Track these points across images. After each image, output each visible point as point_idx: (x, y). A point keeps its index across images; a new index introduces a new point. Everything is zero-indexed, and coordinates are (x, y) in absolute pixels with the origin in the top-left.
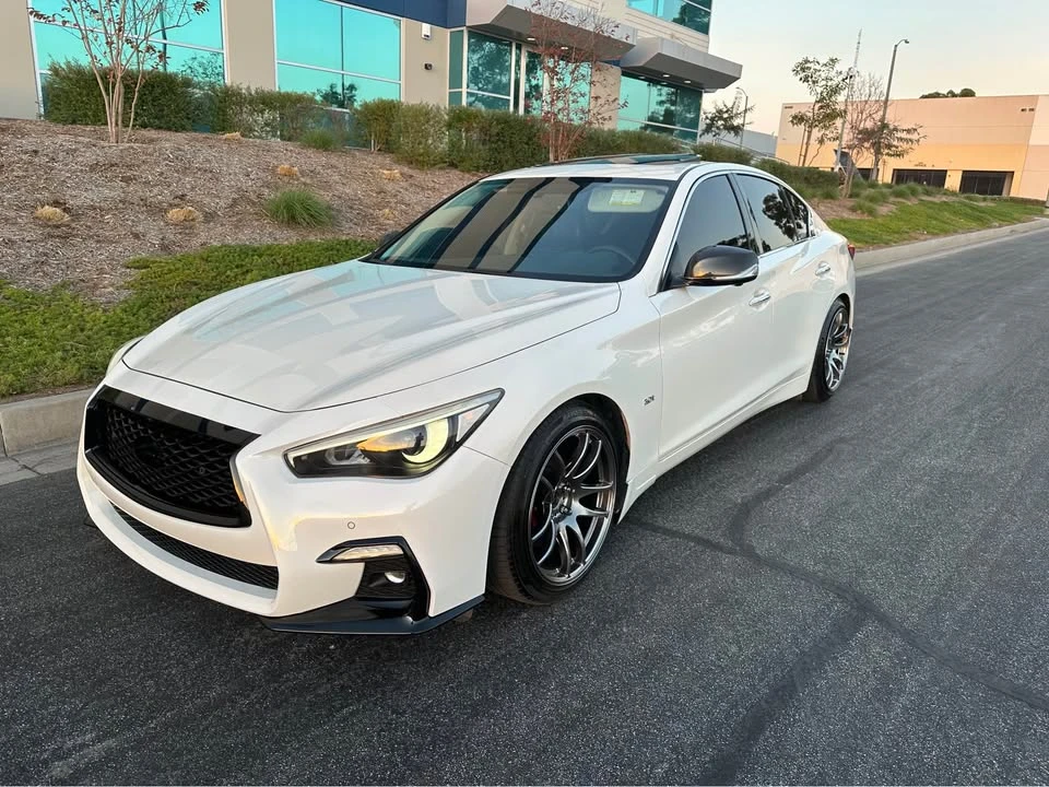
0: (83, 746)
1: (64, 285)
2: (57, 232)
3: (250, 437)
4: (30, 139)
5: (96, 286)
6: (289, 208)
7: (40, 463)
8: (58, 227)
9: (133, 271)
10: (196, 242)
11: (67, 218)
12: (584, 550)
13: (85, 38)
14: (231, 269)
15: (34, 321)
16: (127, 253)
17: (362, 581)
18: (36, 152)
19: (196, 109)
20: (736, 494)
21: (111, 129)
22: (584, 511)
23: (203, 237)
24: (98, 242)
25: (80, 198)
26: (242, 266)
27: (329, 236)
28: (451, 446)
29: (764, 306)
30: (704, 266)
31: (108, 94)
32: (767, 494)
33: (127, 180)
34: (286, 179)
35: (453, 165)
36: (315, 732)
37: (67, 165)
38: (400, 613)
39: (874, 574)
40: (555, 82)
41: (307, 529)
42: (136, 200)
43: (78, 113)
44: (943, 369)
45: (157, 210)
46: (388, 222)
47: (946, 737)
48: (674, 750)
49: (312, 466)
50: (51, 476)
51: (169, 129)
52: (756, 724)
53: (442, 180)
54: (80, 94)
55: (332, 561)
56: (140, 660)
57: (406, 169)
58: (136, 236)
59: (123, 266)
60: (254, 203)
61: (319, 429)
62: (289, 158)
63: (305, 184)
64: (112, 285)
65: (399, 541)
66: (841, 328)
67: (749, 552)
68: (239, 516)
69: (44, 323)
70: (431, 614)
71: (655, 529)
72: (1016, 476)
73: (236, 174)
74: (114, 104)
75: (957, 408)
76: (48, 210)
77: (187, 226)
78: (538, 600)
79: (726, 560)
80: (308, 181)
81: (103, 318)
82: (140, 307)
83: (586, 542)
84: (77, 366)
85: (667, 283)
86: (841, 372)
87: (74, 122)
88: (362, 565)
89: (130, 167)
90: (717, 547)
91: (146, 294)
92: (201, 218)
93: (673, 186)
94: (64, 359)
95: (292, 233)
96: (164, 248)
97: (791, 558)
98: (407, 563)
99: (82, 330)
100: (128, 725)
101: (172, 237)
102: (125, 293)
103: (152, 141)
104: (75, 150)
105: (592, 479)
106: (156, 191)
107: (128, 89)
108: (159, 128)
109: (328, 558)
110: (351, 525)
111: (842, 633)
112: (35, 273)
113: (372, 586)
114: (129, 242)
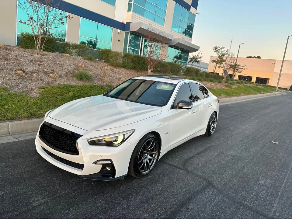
0: (39, 200)
1: (23, 92)
2: (22, 78)
3: (81, 136)
4: (15, 52)
5: (31, 93)
6: (81, 76)
7: (19, 137)
8: (22, 76)
9: (40, 89)
10: (57, 83)
11: (24, 74)
12: (149, 167)
13: (33, 28)
14: (66, 91)
15: (16, 101)
16: (39, 84)
17: (101, 169)
18: (17, 56)
19: (58, 47)
20: (186, 157)
21: (36, 51)
22: (150, 158)
23: (59, 81)
24: (32, 81)
25: (28, 69)
26: (68, 90)
27: (91, 84)
28: (123, 141)
29: (195, 113)
30: (181, 105)
31: (37, 43)
32: (192, 157)
33: (39, 65)
34: (80, 68)
35: (123, 67)
36: (89, 200)
37: (25, 60)
38: (110, 176)
39: (213, 177)
40: (151, 49)
41: (91, 156)
42: (42, 70)
43: (27, 46)
44: (240, 130)
45: (47, 74)
46: (106, 81)
47: (222, 210)
48: (165, 209)
49: (93, 143)
50: (23, 141)
51: (50, 52)
52: (182, 205)
53: (121, 71)
54: (28, 41)
55: (96, 164)
56: (49, 184)
57: (111, 67)
58: (41, 80)
59: (38, 88)
60: (72, 74)
61: (95, 135)
62: (81, 62)
63: (85, 69)
64: (35, 93)
65: (110, 160)
66: (215, 119)
67: (187, 170)
68: (76, 153)
69: (18, 101)
70: (116, 177)
71: (166, 163)
72: (250, 157)
73: (68, 66)
74: (38, 45)
75: (241, 140)
76: (19, 72)
77: (54, 78)
78: (139, 177)
79: (181, 171)
80: (86, 69)
81: (33, 101)
82: (42, 99)
83: (150, 165)
84: (27, 113)
85: (173, 107)
86: (214, 130)
87: (26, 48)
88: (102, 165)
89: (41, 62)
90: (180, 168)
91: (44, 96)
92: (58, 77)
93: (176, 85)
94: (23, 111)
95: (81, 82)
96: (48, 84)
97: (196, 172)
98: (112, 166)
99: (28, 104)
100: (49, 196)
101: (50, 81)
102: (38, 95)
103: (46, 55)
104: (27, 56)
105: (153, 150)
106: (47, 68)
107: (42, 42)
108: (48, 51)
109: (95, 163)
110: (101, 156)
111: (204, 188)
112: (16, 88)
113: (104, 170)
114: (40, 82)
